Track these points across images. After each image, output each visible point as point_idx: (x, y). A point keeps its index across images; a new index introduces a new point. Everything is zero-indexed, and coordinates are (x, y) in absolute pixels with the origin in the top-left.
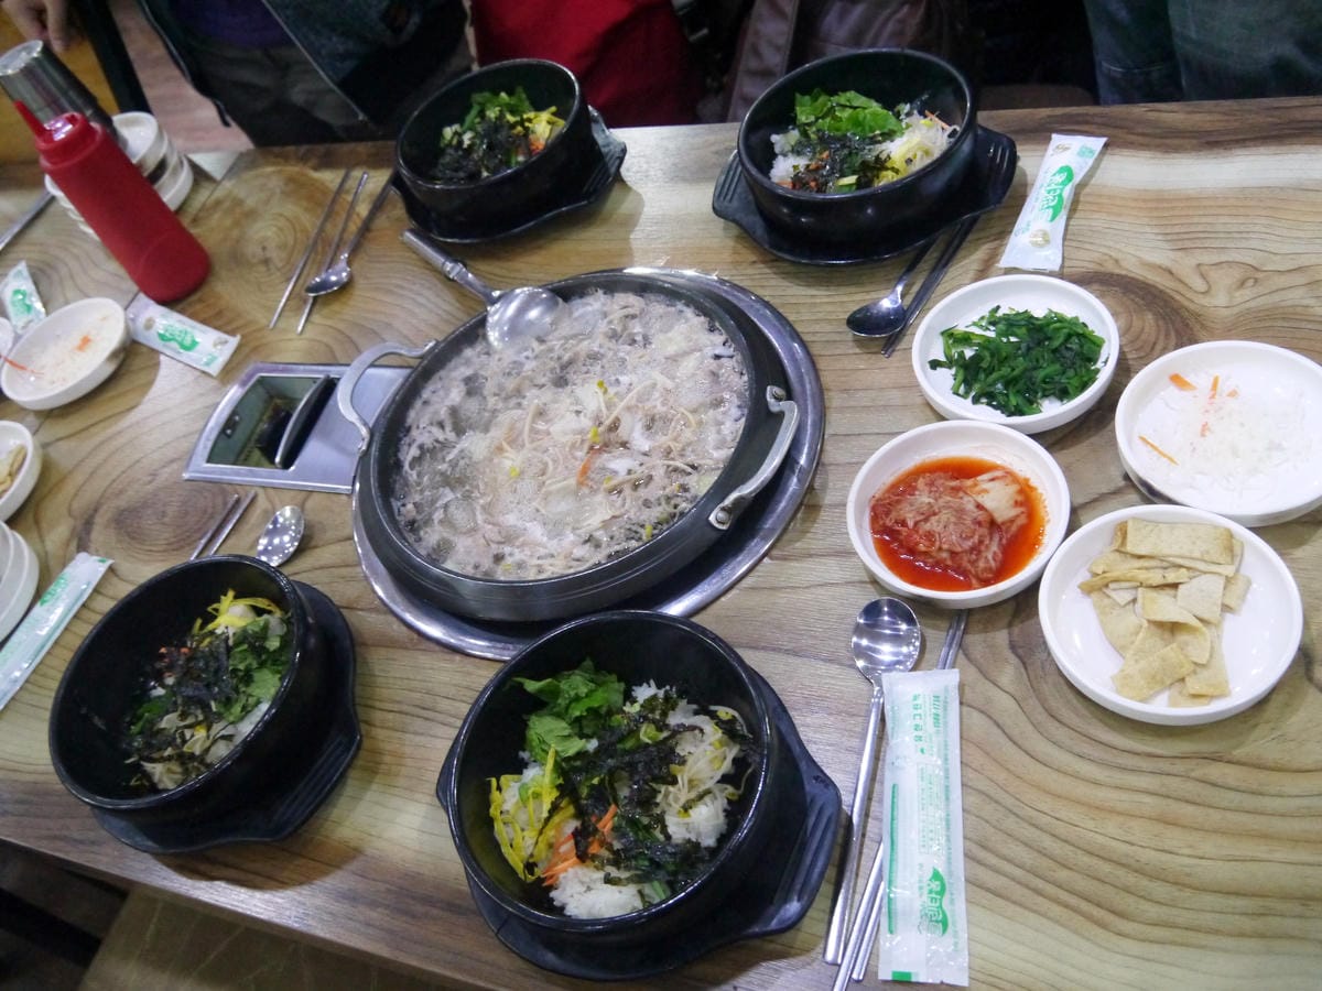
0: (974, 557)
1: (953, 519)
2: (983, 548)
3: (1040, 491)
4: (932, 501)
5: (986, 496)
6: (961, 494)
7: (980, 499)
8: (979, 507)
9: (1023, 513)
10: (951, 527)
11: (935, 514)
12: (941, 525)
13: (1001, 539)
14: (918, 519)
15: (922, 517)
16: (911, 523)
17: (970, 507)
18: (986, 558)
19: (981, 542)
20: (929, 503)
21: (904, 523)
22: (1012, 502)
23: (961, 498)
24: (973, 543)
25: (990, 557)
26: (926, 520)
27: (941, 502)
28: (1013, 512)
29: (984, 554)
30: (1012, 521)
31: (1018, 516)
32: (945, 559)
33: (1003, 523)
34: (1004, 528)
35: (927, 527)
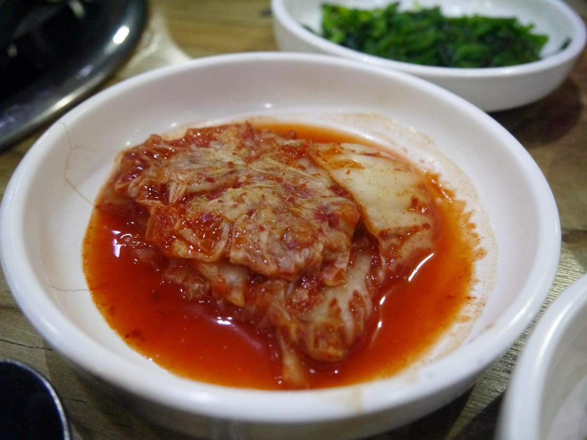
0: (303, 295)
1: (273, 201)
2: (329, 278)
3: (459, 197)
4: (239, 162)
5: (354, 174)
6: (304, 162)
7: (341, 176)
8: (338, 189)
9: (426, 226)
10: (265, 215)
11: (236, 185)
12: (243, 208)
13: (373, 270)
14: (196, 187)
15: (207, 186)
16: (175, 192)
17: (320, 184)
18: (334, 302)
19: (328, 263)
20: (231, 164)
21: (162, 191)
22: (407, 199)
23: (303, 168)
24: (308, 261)
25: (343, 304)
26: (214, 193)
27: (257, 167)
28: (408, 220)
29: (330, 295)
30: (402, 236)
31: (415, 230)
32: (230, 288)
33: (384, 235)
34: (384, 245)
35: (210, 206)
